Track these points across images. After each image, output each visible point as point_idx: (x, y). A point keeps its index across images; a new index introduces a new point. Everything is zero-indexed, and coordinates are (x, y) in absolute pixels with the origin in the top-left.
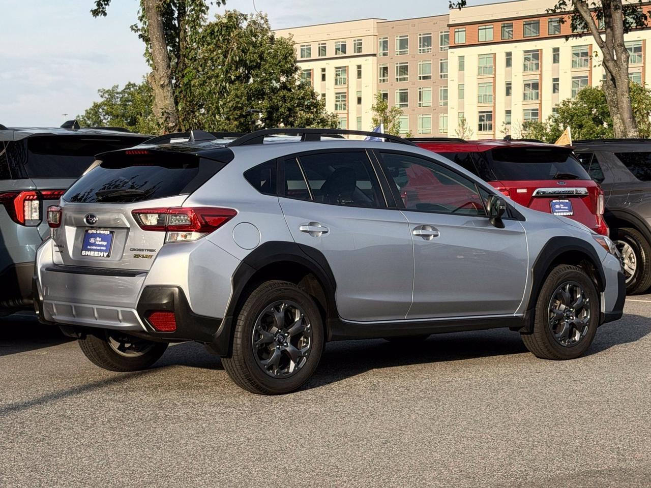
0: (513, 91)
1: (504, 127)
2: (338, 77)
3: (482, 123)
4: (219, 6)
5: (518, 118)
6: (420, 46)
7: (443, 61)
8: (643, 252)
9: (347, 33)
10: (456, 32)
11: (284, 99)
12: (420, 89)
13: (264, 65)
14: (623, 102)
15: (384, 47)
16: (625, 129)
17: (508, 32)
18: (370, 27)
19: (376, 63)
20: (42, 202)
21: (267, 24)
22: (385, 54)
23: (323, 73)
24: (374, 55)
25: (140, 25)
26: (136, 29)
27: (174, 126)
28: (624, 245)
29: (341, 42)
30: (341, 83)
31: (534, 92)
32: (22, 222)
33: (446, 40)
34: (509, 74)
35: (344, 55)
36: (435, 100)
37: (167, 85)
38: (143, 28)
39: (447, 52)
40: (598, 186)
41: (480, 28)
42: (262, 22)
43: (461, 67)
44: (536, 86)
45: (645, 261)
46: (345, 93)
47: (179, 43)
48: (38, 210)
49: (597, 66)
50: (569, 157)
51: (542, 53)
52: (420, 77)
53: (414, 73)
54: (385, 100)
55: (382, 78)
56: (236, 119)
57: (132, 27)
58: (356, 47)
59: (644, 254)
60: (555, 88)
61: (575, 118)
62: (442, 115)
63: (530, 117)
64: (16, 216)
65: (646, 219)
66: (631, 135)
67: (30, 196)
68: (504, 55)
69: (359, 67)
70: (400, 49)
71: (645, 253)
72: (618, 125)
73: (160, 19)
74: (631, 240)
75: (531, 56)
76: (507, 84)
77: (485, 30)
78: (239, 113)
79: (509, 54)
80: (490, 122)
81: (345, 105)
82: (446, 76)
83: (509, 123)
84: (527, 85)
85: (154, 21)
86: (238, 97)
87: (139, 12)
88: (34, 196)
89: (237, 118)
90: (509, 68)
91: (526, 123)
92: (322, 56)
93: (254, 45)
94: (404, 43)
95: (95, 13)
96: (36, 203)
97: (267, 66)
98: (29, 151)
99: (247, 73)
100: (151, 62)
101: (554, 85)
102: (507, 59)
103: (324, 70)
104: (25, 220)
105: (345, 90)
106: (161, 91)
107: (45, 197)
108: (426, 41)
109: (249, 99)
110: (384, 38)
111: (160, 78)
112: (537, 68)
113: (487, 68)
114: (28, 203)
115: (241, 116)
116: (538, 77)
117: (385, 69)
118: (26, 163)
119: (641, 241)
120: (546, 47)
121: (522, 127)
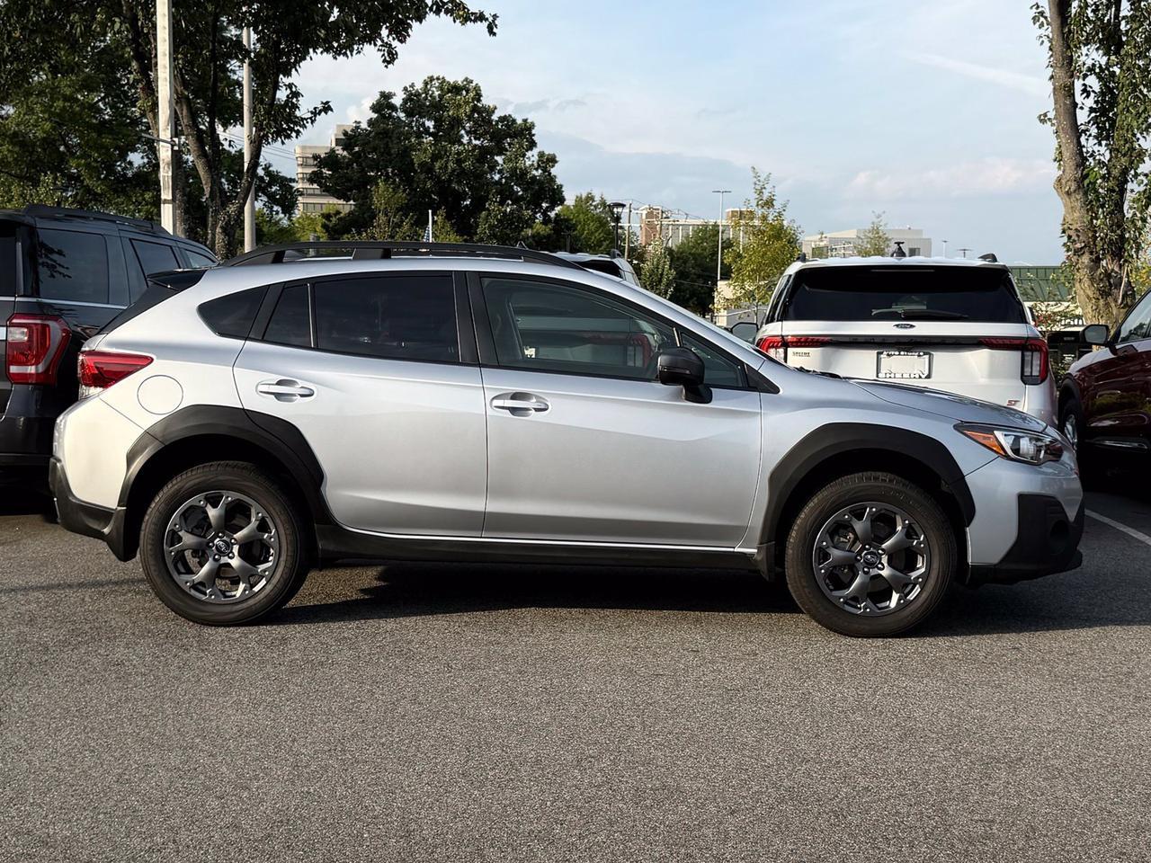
27: (1082, 248)
37: (1075, 191)
73: (1068, 103)
85: (1060, 107)
111: (1066, 183)
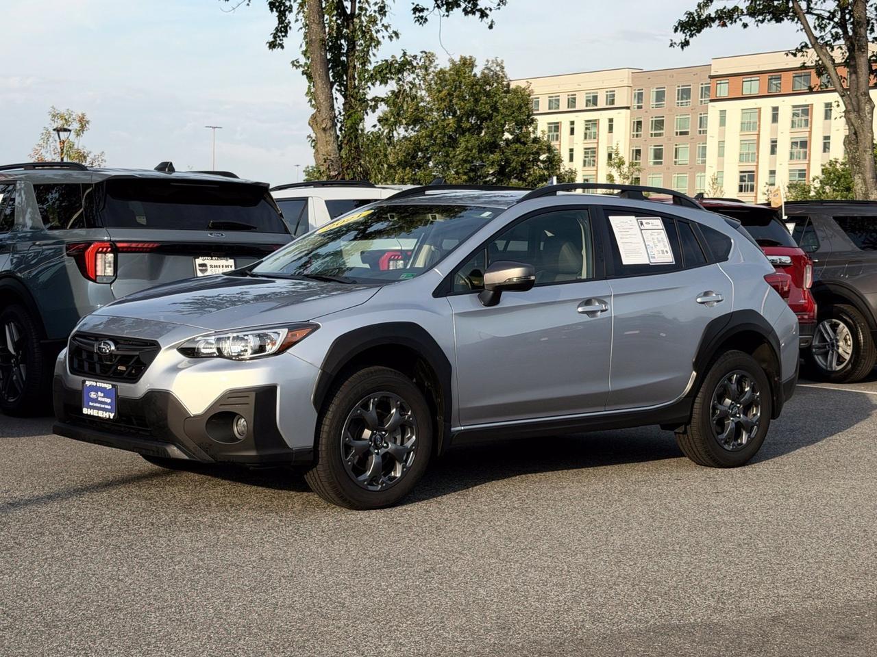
0: (778, 149)
1: (766, 188)
2: (588, 131)
3: (743, 184)
4: (391, 40)
5: (783, 180)
6: (678, 99)
7: (702, 116)
8: (861, 333)
9: (599, 84)
10: (717, 84)
11: (516, 153)
12: (676, 145)
13: (496, 116)
14: (865, 160)
15: (638, 99)
16: (867, 190)
17: (776, 85)
18: (624, 78)
19: (629, 116)
20: (117, 255)
21: (502, 72)
22: (639, 107)
23: (572, 126)
24: (628, 108)
25: (303, 60)
26: (298, 65)
27: (336, 175)
28: (839, 324)
29: (593, 93)
30: (590, 138)
31: (802, 150)
32: (94, 278)
33: (706, 92)
34: (775, 131)
35: (595, 108)
36: (692, 158)
37: (330, 128)
38: (306, 63)
39: (707, 106)
40: (806, 255)
41: (744, 80)
42: (498, 69)
43: (723, 122)
44: (804, 144)
45: (862, 344)
46: (595, 148)
47: (346, 81)
48: (112, 265)
49: (838, 118)
50: (773, 221)
51: (812, 109)
52: (677, 133)
53: (670, 129)
54: (638, 156)
55: (635, 133)
56: (465, 174)
57: (293, 62)
58: (609, 99)
59: (861, 336)
60: (826, 147)
61: (842, 180)
62: (699, 174)
63: (797, 178)
64: (86, 271)
65: (865, 295)
66: (873, 198)
67: (103, 248)
68: (771, 109)
69: (611, 120)
70: (656, 102)
71: (863, 334)
72: (860, 186)
73: (323, 54)
74: (848, 319)
75: (800, 111)
76: (773, 142)
77: (749, 82)
78: (468, 166)
79: (775, 109)
80: (752, 183)
81: (594, 161)
82: (705, 132)
83: (773, 184)
84: (794, 144)
85: (317, 57)
86: (468, 150)
87: (301, 46)
88: (107, 248)
89: (467, 172)
90: (775, 124)
91: (790, 184)
92: (571, 107)
93: (488, 94)
94: (660, 96)
95: (272, 45)
96: (110, 256)
97: (499, 118)
98: (108, 195)
99: (479, 123)
100: (313, 102)
101: (825, 144)
102: (773, 114)
103: (572, 123)
104: (96, 276)
105: (595, 146)
106: (324, 135)
107: (120, 249)
108: (685, 93)
109: (480, 152)
110: (639, 90)
111: (322, 121)
112: (807, 125)
113: (751, 124)
114: (102, 256)
115: (471, 170)
116: (807, 135)
117: (639, 123)
118: (102, 209)
119: (859, 321)
120: (818, 101)
121: (787, 189)
